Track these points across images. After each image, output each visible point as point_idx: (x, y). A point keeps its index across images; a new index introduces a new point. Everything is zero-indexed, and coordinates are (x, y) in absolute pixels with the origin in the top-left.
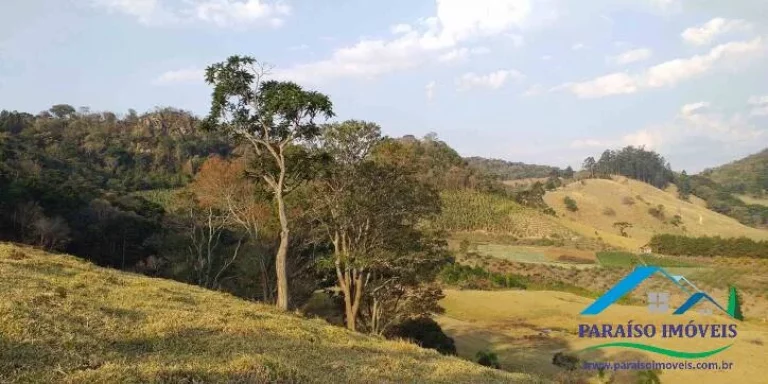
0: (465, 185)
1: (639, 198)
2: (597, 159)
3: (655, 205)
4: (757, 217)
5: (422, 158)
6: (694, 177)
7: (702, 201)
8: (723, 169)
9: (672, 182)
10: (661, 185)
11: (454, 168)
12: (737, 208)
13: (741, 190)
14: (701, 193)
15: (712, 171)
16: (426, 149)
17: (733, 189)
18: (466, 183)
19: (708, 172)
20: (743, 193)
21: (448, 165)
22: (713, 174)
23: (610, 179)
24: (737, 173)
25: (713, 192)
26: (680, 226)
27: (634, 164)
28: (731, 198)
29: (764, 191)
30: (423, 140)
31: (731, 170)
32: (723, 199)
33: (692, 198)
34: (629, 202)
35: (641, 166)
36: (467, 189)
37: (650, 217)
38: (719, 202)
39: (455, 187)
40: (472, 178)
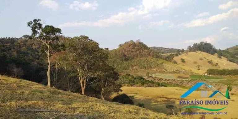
1: (204, 58)
2: (192, 46)
3: (210, 60)
5: (136, 47)
6: (223, 51)
7: (226, 58)
9: (216, 53)
10: (212, 54)
11: (146, 50)
14: (225, 56)
15: (229, 49)
16: (137, 45)
17: (236, 54)
18: (149, 55)
21: (144, 49)
23: (196, 52)
25: (229, 55)
26: (218, 66)
27: (204, 47)
28: (235, 57)
30: (136, 42)
32: (232, 57)
33: (222, 57)
34: (201, 59)
35: (206, 48)
36: (150, 56)
37: (208, 64)
38: (231, 59)
39: (146, 56)
40: (151, 53)
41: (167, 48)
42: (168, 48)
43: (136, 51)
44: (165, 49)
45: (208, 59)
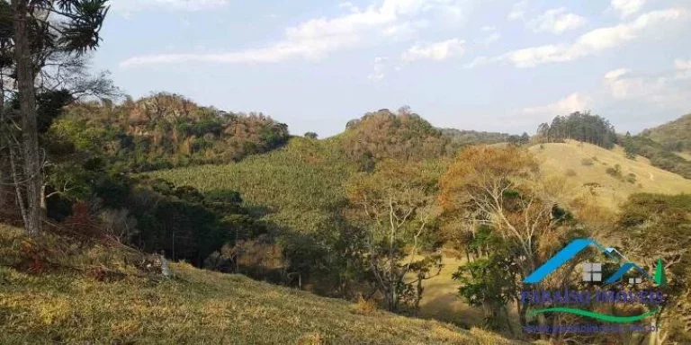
0: (442, 154)
1: (595, 159)
2: (549, 125)
3: (612, 166)
5: (399, 130)
7: (647, 160)
8: (660, 129)
9: (617, 143)
10: (608, 146)
11: (430, 138)
12: (680, 164)
13: (679, 147)
14: (645, 152)
15: (650, 132)
16: (402, 121)
17: (671, 148)
18: (443, 152)
19: (647, 133)
20: (680, 151)
21: (424, 136)
22: (652, 134)
23: (563, 142)
24: (673, 132)
25: (656, 151)
26: (636, 184)
27: (584, 128)
28: (672, 155)
30: (397, 114)
31: (667, 130)
32: (665, 157)
34: (587, 163)
35: (589, 130)
36: (444, 158)
37: (609, 177)
38: (662, 160)
39: (433, 155)
40: (448, 147)
41: (469, 132)
42: (473, 132)
43: (403, 141)
44: (464, 132)
45: (604, 164)
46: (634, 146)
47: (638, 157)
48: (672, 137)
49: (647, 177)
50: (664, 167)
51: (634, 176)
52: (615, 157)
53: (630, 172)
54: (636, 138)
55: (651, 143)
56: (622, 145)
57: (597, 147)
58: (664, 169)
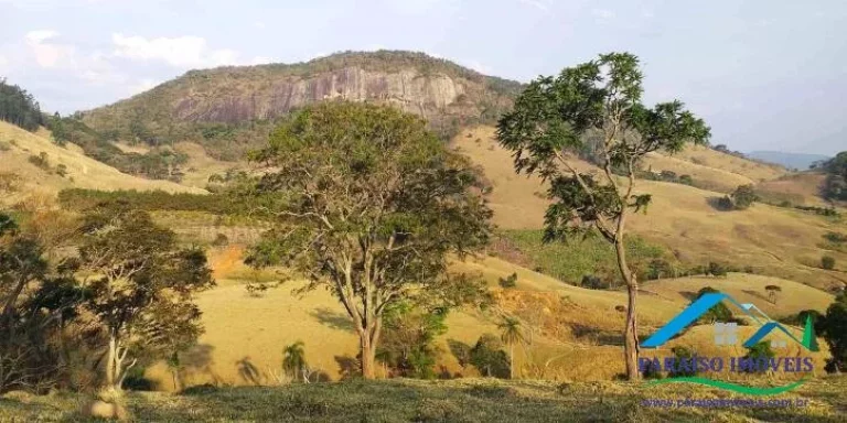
1: (13, 143)
4: (137, 166)
7: (80, 149)
8: (96, 112)
9: (43, 125)
10: (31, 128)
13: (115, 136)
14: (77, 138)
15: (83, 115)
17: (107, 136)
19: (80, 116)
20: (116, 140)
22: (85, 118)
24: (109, 118)
25: (90, 138)
28: (110, 145)
29: (137, 138)
31: (103, 114)
32: (101, 146)
38: (98, 150)
45: (27, 150)
46: (65, 130)
47: (69, 145)
48: (108, 123)
49: (80, 169)
50: (98, 158)
51: (64, 167)
52: (40, 142)
53: (60, 163)
54: (67, 120)
55: (85, 129)
56: (50, 127)
57: (16, 127)
58: (99, 160)
